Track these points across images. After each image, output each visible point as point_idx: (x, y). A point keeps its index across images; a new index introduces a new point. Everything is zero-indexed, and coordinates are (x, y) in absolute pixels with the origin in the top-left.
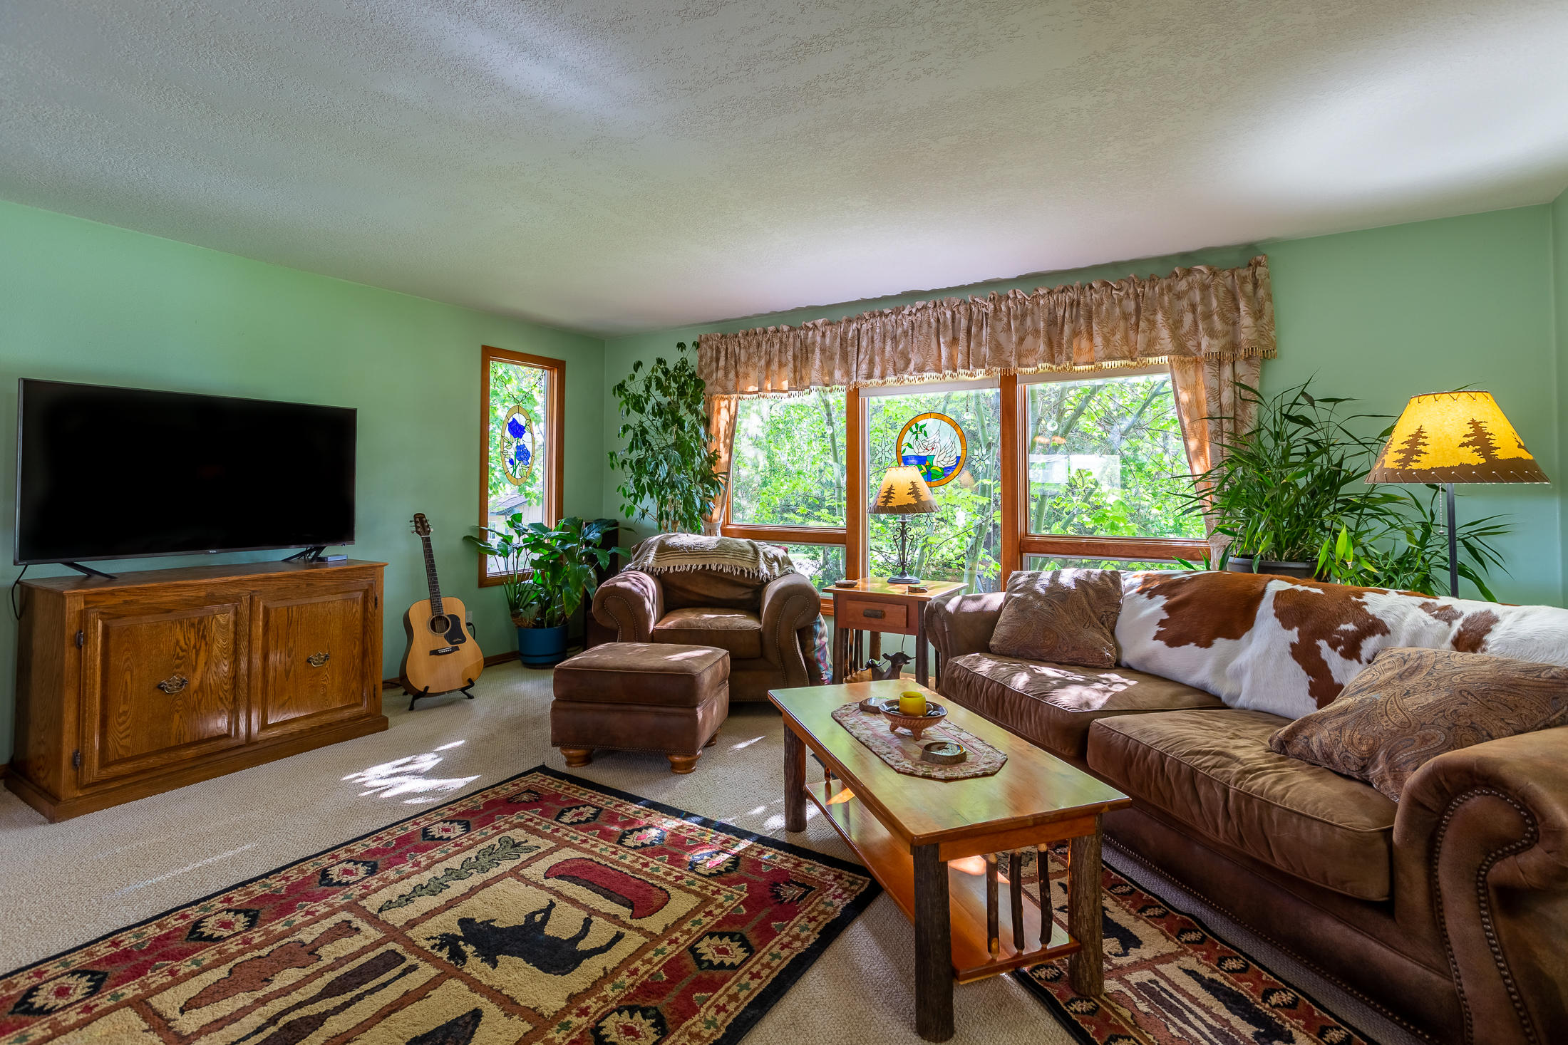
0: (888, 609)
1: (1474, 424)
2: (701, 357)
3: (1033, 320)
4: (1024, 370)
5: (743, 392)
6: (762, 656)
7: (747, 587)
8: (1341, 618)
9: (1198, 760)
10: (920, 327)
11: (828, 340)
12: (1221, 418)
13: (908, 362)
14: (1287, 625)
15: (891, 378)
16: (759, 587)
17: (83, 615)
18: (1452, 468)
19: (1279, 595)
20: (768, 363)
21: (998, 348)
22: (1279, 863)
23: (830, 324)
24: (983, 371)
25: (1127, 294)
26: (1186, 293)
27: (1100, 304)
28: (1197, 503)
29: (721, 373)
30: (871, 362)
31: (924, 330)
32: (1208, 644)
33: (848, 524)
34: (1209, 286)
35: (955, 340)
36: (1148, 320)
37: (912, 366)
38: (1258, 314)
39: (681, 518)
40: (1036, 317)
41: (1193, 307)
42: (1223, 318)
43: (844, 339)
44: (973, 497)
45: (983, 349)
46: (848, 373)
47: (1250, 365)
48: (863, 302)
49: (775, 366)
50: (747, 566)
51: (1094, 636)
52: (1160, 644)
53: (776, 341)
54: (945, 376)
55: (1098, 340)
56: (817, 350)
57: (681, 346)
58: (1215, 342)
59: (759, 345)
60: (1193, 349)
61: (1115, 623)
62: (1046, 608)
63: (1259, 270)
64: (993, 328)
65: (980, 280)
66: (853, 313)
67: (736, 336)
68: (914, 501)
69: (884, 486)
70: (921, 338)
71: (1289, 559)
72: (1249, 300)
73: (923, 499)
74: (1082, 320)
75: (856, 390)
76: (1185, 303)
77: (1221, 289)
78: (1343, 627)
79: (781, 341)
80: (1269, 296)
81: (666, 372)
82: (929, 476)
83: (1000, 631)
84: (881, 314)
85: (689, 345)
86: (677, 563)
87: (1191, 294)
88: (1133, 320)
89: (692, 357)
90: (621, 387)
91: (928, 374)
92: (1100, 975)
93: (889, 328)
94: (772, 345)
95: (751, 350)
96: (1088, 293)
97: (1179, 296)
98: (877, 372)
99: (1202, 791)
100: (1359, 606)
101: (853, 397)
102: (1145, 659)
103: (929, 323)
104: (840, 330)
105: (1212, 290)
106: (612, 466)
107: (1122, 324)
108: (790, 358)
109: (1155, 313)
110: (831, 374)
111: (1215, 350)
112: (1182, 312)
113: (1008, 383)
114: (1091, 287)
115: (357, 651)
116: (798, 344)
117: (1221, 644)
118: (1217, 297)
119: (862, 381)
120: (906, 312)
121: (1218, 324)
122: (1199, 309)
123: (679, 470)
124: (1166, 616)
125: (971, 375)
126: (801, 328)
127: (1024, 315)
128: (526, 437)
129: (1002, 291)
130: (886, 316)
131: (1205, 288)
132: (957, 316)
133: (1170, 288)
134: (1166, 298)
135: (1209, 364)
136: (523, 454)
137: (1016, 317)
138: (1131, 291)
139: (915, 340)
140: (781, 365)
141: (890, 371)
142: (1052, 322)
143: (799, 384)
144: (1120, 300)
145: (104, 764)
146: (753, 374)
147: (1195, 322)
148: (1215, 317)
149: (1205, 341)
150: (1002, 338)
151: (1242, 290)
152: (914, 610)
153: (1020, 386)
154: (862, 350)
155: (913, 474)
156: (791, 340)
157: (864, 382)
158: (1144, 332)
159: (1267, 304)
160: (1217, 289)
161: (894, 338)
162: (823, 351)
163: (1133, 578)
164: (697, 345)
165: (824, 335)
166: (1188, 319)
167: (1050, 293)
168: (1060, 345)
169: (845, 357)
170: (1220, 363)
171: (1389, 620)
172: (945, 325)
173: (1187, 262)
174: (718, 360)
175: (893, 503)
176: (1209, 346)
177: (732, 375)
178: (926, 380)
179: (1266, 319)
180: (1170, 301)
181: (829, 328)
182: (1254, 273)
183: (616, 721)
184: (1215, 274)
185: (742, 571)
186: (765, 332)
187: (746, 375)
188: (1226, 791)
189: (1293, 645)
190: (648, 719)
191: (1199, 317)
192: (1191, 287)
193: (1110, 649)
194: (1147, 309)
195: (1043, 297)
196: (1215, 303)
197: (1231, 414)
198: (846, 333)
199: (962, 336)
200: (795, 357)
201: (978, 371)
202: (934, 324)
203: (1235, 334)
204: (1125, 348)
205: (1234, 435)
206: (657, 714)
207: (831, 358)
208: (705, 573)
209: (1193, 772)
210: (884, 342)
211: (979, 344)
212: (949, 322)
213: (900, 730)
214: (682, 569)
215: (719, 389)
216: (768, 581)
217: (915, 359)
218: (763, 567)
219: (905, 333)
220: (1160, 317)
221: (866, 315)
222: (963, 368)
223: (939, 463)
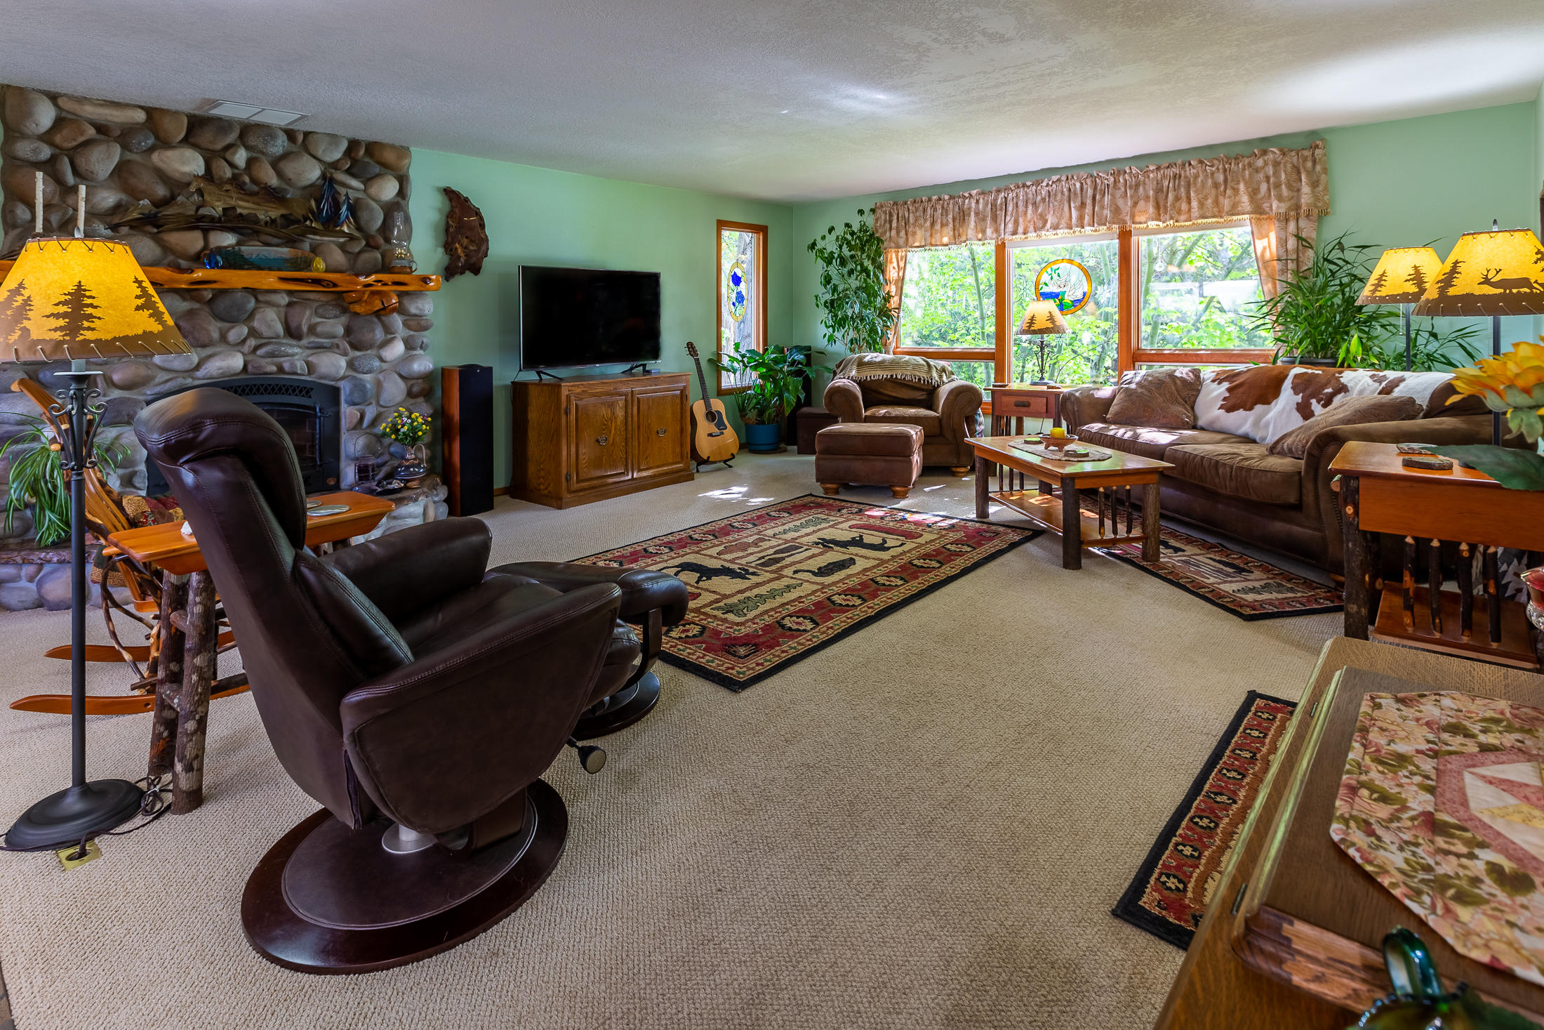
0: (1032, 400)
1: (1415, 267)
2: (877, 220)
3: (1144, 188)
4: (1137, 226)
5: (912, 247)
6: (941, 434)
7: (922, 390)
8: (1325, 386)
9: (1220, 457)
10: (1055, 195)
11: (981, 206)
12: (1287, 260)
13: (1046, 222)
14: (1296, 393)
15: (1032, 235)
16: (932, 391)
17: (568, 397)
18: (1398, 295)
19: (1296, 376)
20: (933, 224)
21: (1116, 211)
22: (1254, 497)
23: (983, 193)
24: (1105, 227)
25: (1218, 169)
26: (1263, 168)
27: (1196, 177)
28: (1261, 322)
29: (894, 233)
30: (1016, 223)
31: (1059, 197)
32: (1251, 409)
33: (997, 345)
34: (1280, 163)
35: (1083, 205)
36: (1233, 189)
37: (1048, 225)
38: (1314, 184)
39: (867, 342)
40: (1147, 187)
41: (1268, 178)
42: (1289, 187)
43: (994, 205)
44: (1099, 323)
45: (1105, 212)
46: (997, 230)
47: (1310, 220)
48: (1010, 175)
49: (938, 227)
50: (923, 375)
51: (1178, 409)
52: (1222, 411)
53: (939, 207)
54: (1074, 232)
55: (1195, 204)
56: (972, 214)
57: (861, 212)
58: (1282, 205)
59: (925, 210)
60: (1267, 209)
61: (1195, 401)
62: (1146, 393)
63: (1317, 151)
64: (1113, 196)
65: (1103, 159)
66: (1002, 185)
67: (906, 203)
68: (1051, 325)
69: (1028, 315)
70: (1056, 203)
71: (1324, 357)
72: (1308, 173)
73: (1057, 324)
74: (1182, 189)
75: (1004, 244)
76: (1261, 176)
77: (1289, 166)
78: (1326, 391)
79: (943, 207)
80: (1325, 171)
81: (853, 234)
82: (1061, 307)
83: (1113, 409)
84: (1024, 186)
85: (867, 210)
86: (872, 373)
87: (1267, 168)
88: (1222, 188)
89: (869, 220)
90: (813, 246)
91: (1062, 231)
92: (1158, 557)
93: (1030, 196)
94: (935, 210)
95: (918, 214)
96: (1187, 169)
97: (1257, 171)
98: (1021, 230)
99: (1221, 470)
100: (1338, 379)
101: (1001, 249)
102: (1212, 423)
103: (1062, 192)
104: (991, 198)
105: (1282, 166)
106: (817, 305)
107: (1213, 191)
108: (950, 220)
109: (1238, 183)
110: (984, 232)
111: (1282, 210)
112: (1259, 183)
113: (1125, 236)
114: (1190, 164)
115: (678, 428)
116: (957, 209)
117: (1259, 408)
118: (1285, 172)
119: (1008, 237)
120: (1044, 184)
121: (1285, 191)
122: (1272, 180)
123: (865, 307)
124: (1227, 395)
125: (1096, 231)
126: (959, 197)
127: (1137, 185)
128: (743, 285)
129: (1120, 166)
130: (1028, 187)
131: (1276, 164)
132: (1085, 186)
133: (1250, 165)
134: (1247, 172)
135: (1279, 220)
136: (740, 298)
137: (1131, 187)
138: (1221, 167)
139: (1051, 205)
140: (942, 225)
141: (1031, 228)
142: (1159, 190)
143: (957, 239)
144: (1213, 174)
145: (578, 481)
146: (920, 234)
147: (1269, 190)
148: (1283, 186)
149: (1275, 204)
150: (1120, 202)
151: (1304, 167)
152: (1052, 401)
153: (1134, 239)
154: (1009, 213)
155: (1051, 306)
156: (951, 206)
157: (1010, 237)
158: (1230, 197)
159: (1323, 177)
160: (1285, 166)
161: (1034, 204)
162: (977, 214)
163: (1208, 371)
164: (873, 211)
165: (977, 202)
166: (1264, 187)
167: (1158, 168)
168: (1166, 207)
169: (995, 218)
170: (1287, 220)
171: (1349, 385)
172: (1075, 194)
173: (1263, 144)
174: (891, 222)
175: (1035, 327)
176: (1278, 207)
177: (903, 233)
178: (1060, 236)
179: (1321, 188)
180: (1250, 175)
181: (982, 196)
182: (1313, 154)
183: (859, 466)
184: (1284, 154)
185: (920, 379)
186: (930, 200)
187: (914, 234)
188: (1232, 468)
189: (1298, 404)
190: (879, 464)
191: (1272, 187)
192: (1266, 163)
193: (1188, 417)
194: (1232, 180)
195: (1152, 172)
196: (1283, 176)
197: (1294, 257)
198: (995, 200)
199: (1089, 202)
200: (954, 219)
201: (1101, 228)
202: (1066, 193)
203: (1299, 198)
204: (1215, 209)
205: (1297, 272)
206: (886, 461)
207: (984, 219)
208: (893, 381)
209: (1217, 462)
210: (1027, 207)
211: (1102, 207)
212: (1079, 191)
213: (1052, 448)
214: (876, 378)
215: (892, 245)
216: (939, 386)
217: (1051, 220)
218: (935, 374)
219: (1043, 200)
220: (1242, 187)
221: (1012, 186)
222: (1089, 225)
223: (1068, 299)
